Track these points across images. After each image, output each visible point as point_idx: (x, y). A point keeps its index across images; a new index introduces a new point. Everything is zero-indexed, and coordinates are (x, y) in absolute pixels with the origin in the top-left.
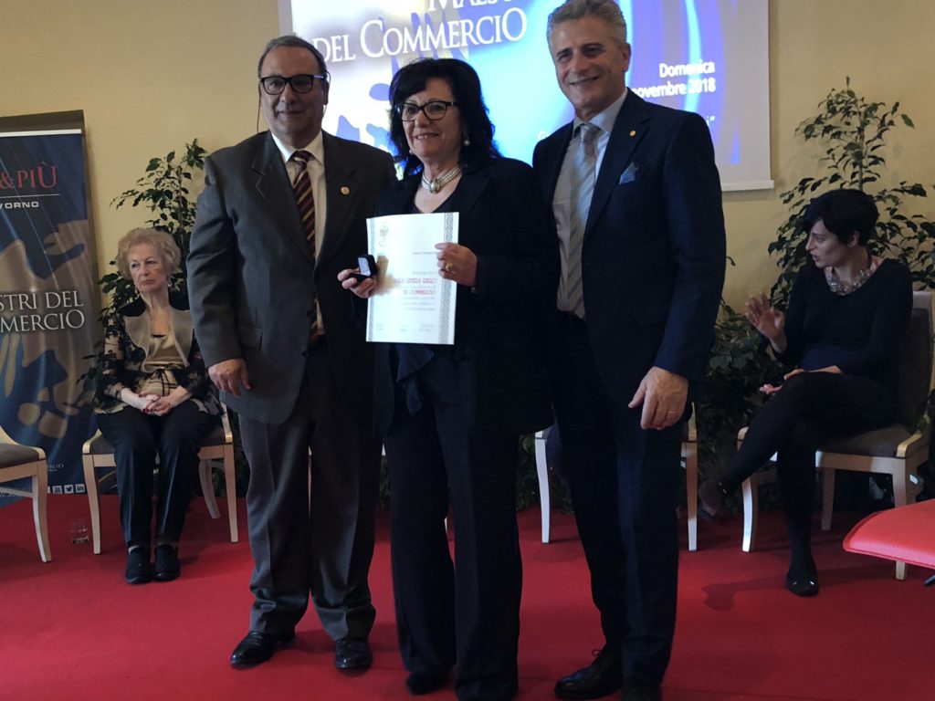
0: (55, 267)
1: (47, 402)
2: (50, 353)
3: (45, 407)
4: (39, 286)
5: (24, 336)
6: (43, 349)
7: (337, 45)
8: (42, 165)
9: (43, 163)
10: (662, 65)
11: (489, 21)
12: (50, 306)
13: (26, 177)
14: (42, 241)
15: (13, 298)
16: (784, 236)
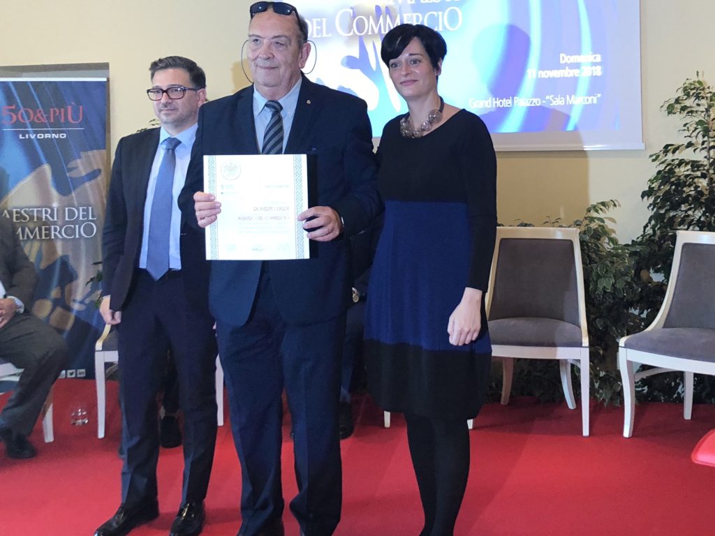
0: (76, 187)
1: (58, 299)
2: (64, 258)
3: (57, 303)
4: (60, 201)
5: (44, 244)
6: (59, 254)
7: (317, 25)
8: (71, 105)
9: (73, 103)
10: (562, 55)
11: (434, 15)
12: (69, 218)
13: (57, 114)
14: (66, 165)
15: (37, 211)
16: (653, 186)
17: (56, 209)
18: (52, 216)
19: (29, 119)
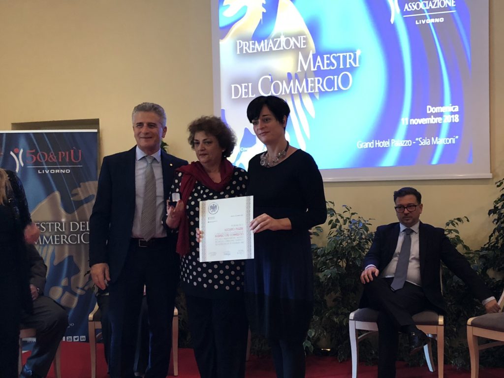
0: (77, 208)
1: (67, 286)
2: (70, 257)
3: (65, 289)
4: (67, 217)
5: (56, 247)
6: (66, 255)
7: (245, 89)
8: (73, 149)
9: (74, 148)
10: (428, 107)
11: (331, 78)
12: (73, 229)
14: (71, 192)
15: (51, 224)
16: (497, 206)
17: (64, 223)
18: (61, 227)
19: (44, 159)
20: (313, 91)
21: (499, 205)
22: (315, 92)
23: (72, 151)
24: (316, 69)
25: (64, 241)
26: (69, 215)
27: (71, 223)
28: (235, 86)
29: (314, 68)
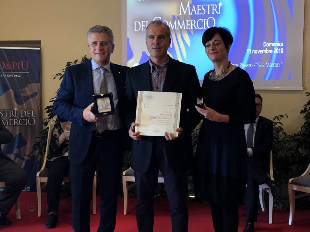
0: (25, 101)
1: (17, 154)
2: (20, 135)
3: (17, 156)
4: (18, 108)
6: (18, 133)
7: (143, 25)
9: (24, 60)
10: (264, 42)
11: (202, 21)
12: (22, 116)
13: (16, 65)
14: (21, 91)
15: (7, 112)
16: (306, 108)
17: (16, 111)
18: (14, 114)
20: (189, 29)
21: (308, 108)
22: (190, 29)
23: (22, 62)
24: (191, 14)
25: (16, 123)
26: (20, 106)
27: (21, 111)
28: (136, 23)
29: (191, 13)
